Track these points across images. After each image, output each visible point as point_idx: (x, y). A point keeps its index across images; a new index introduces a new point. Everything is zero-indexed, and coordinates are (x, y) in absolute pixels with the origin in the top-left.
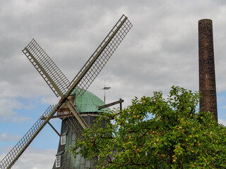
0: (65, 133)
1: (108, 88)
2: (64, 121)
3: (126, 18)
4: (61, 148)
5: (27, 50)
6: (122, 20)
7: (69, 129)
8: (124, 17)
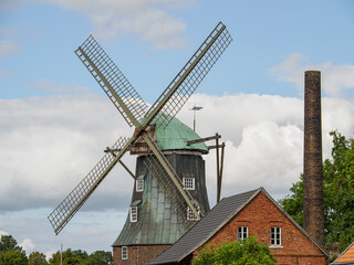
0: (142, 177)
1: (199, 109)
2: (140, 160)
3: (224, 27)
4: (137, 196)
5: (82, 51)
6: (218, 29)
7: (148, 171)
8: (221, 26)
